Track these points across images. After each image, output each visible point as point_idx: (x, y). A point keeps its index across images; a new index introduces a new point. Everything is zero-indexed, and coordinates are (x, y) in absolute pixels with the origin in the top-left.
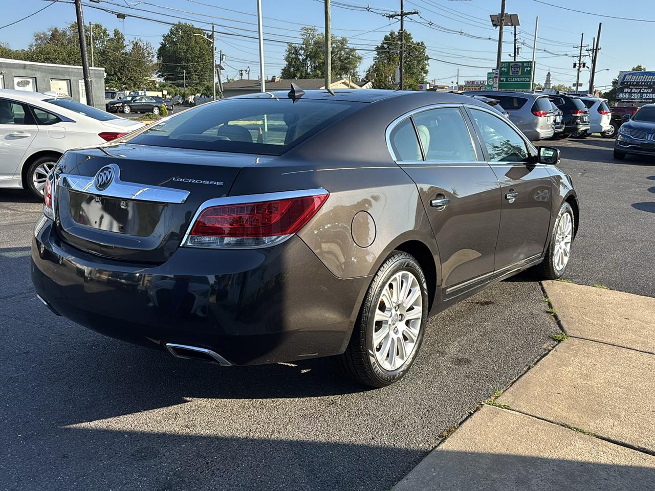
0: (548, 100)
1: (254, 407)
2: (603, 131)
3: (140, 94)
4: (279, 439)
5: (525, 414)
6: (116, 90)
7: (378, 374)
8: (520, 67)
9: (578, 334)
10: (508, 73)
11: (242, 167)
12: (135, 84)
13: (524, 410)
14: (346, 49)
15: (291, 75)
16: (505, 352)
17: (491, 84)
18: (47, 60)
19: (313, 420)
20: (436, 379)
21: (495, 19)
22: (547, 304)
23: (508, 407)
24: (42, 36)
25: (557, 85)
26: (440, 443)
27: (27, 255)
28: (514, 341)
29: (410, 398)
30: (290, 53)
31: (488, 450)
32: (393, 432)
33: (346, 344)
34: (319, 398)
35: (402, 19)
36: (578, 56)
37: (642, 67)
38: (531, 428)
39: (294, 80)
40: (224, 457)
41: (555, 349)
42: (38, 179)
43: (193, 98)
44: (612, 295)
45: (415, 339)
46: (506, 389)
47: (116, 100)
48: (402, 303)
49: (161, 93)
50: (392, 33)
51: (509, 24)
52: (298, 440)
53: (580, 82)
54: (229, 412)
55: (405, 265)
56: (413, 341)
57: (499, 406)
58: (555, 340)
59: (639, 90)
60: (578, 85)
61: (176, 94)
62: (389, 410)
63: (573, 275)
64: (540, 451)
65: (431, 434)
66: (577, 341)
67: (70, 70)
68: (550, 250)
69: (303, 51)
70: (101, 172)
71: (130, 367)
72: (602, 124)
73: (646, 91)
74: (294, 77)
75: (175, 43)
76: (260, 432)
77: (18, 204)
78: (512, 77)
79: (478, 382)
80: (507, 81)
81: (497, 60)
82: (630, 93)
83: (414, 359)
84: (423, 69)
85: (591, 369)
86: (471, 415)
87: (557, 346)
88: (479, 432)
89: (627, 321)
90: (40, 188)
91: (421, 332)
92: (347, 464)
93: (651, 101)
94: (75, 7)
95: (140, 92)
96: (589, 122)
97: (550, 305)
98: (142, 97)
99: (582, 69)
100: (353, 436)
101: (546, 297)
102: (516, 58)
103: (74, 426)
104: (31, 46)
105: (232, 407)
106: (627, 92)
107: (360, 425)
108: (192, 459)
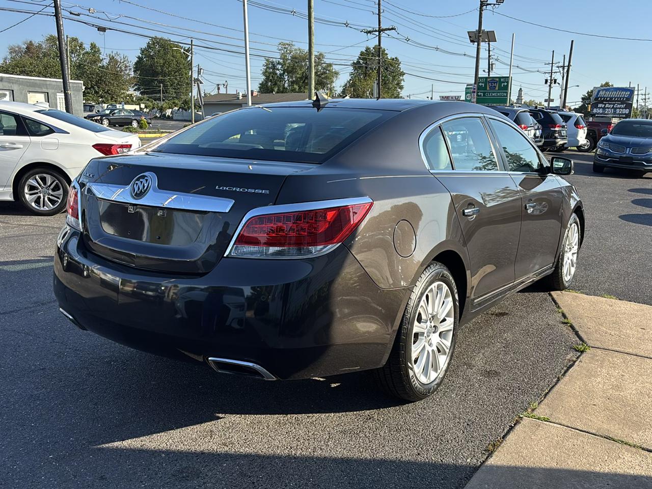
0: (528, 114)
1: (291, 423)
2: (580, 145)
3: (118, 107)
4: (323, 456)
5: (567, 427)
6: (93, 103)
7: (416, 388)
8: (497, 83)
9: (598, 344)
10: (485, 88)
11: (288, 175)
12: (112, 97)
13: (564, 422)
14: (323, 64)
15: (268, 89)
16: (531, 363)
17: (468, 99)
18: (22, 73)
19: (353, 436)
20: (469, 392)
21: (472, 35)
22: (560, 315)
23: (548, 419)
24: (17, 49)
25: (528, 101)
26: (487, 458)
27: (27, 268)
28: (538, 352)
29: (447, 411)
30: (267, 68)
31: (538, 465)
32: (438, 448)
33: (386, 357)
34: (355, 412)
35: (379, 34)
36: (549, 73)
37: (610, 84)
38: (576, 441)
39: (271, 94)
40: (269, 476)
41: (579, 360)
42: (30, 191)
43: (170, 112)
44: (623, 306)
45: (447, 351)
46: (541, 401)
47: (94, 113)
48: (437, 315)
49: (139, 106)
50: (368, 49)
51: (486, 40)
52: (343, 457)
53: (551, 98)
54: (266, 428)
55: (441, 276)
56: (445, 353)
57: (538, 419)
58: (578, 351)
59: (612, 106)
60: (549, 100)
61: (153, 108)
62: (429, 425)
63: (581, 286)
64: (591, 465)
65: (476, 448)
66: (599, 351)
67: (48, 83)
68: (560, 260)
69: (280, 66)
70: (138, 180)
71: (154, 383)
72: (578, 138)
73: (619, 106)
74: (272, 91)
75: (152, 57)
76: (302, 450)
77: (9, 216)
78: (490, 92)
79: (511, 394)
80: (484, 95)
81: (474, 76)
82: (604, 108)
83: (446, 371)
84: (398, 84)
85: (620, 380)
86: (511, 428)
87: (581, 357)
88: (524, 445)
89: (644, 331)
90: (31, 201)
91: (453, 343)
92: (397, 481)
93: (624, 116)
94: (55, 20)
95: (118, 106)
96: (566, 136)
97: (564, 316)
98: (120, 110)
99: (553, 85)
100: (398, 452)
101: (559, 307)
102: (491, 73)
103: (107, 445)
104: (5, 59)
105: (268, 424)
106: (601, 108)
107: (402, 440)
108: (236, 479)
